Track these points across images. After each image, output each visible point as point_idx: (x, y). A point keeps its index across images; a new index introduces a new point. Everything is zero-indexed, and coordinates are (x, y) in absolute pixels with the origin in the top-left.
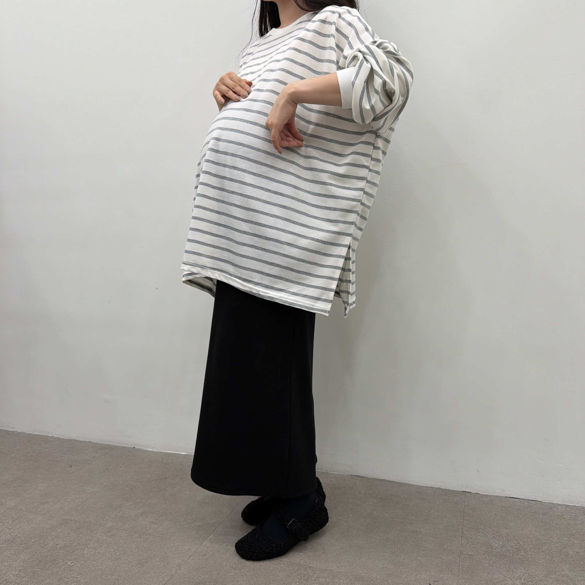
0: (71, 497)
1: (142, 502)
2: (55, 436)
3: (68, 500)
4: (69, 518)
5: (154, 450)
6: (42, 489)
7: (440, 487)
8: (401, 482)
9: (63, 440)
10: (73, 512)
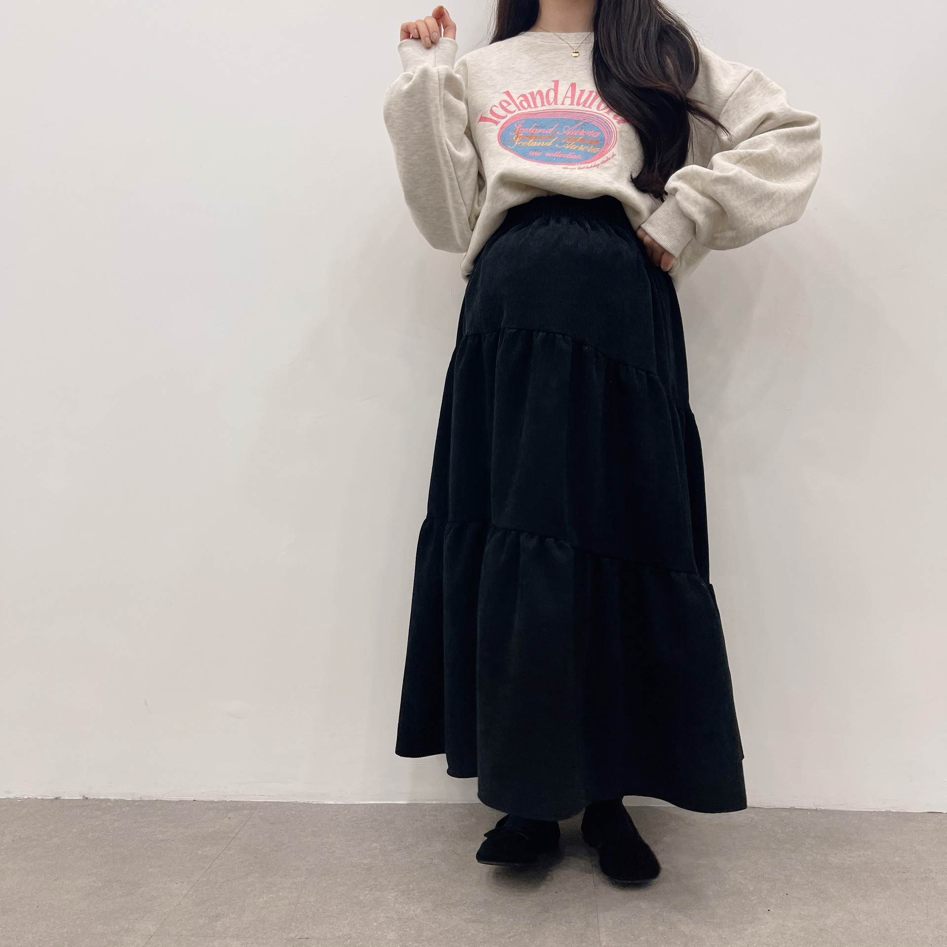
0: (261, 900)
1: (414, 890)
2: (112, 798)
3: (261, 905)
4: (297, 935)
5: (338, 803)
6: (185, 892)
7: (889, 810)
8: (823, 808)
9: (136, 804)
10: (294, 924)
